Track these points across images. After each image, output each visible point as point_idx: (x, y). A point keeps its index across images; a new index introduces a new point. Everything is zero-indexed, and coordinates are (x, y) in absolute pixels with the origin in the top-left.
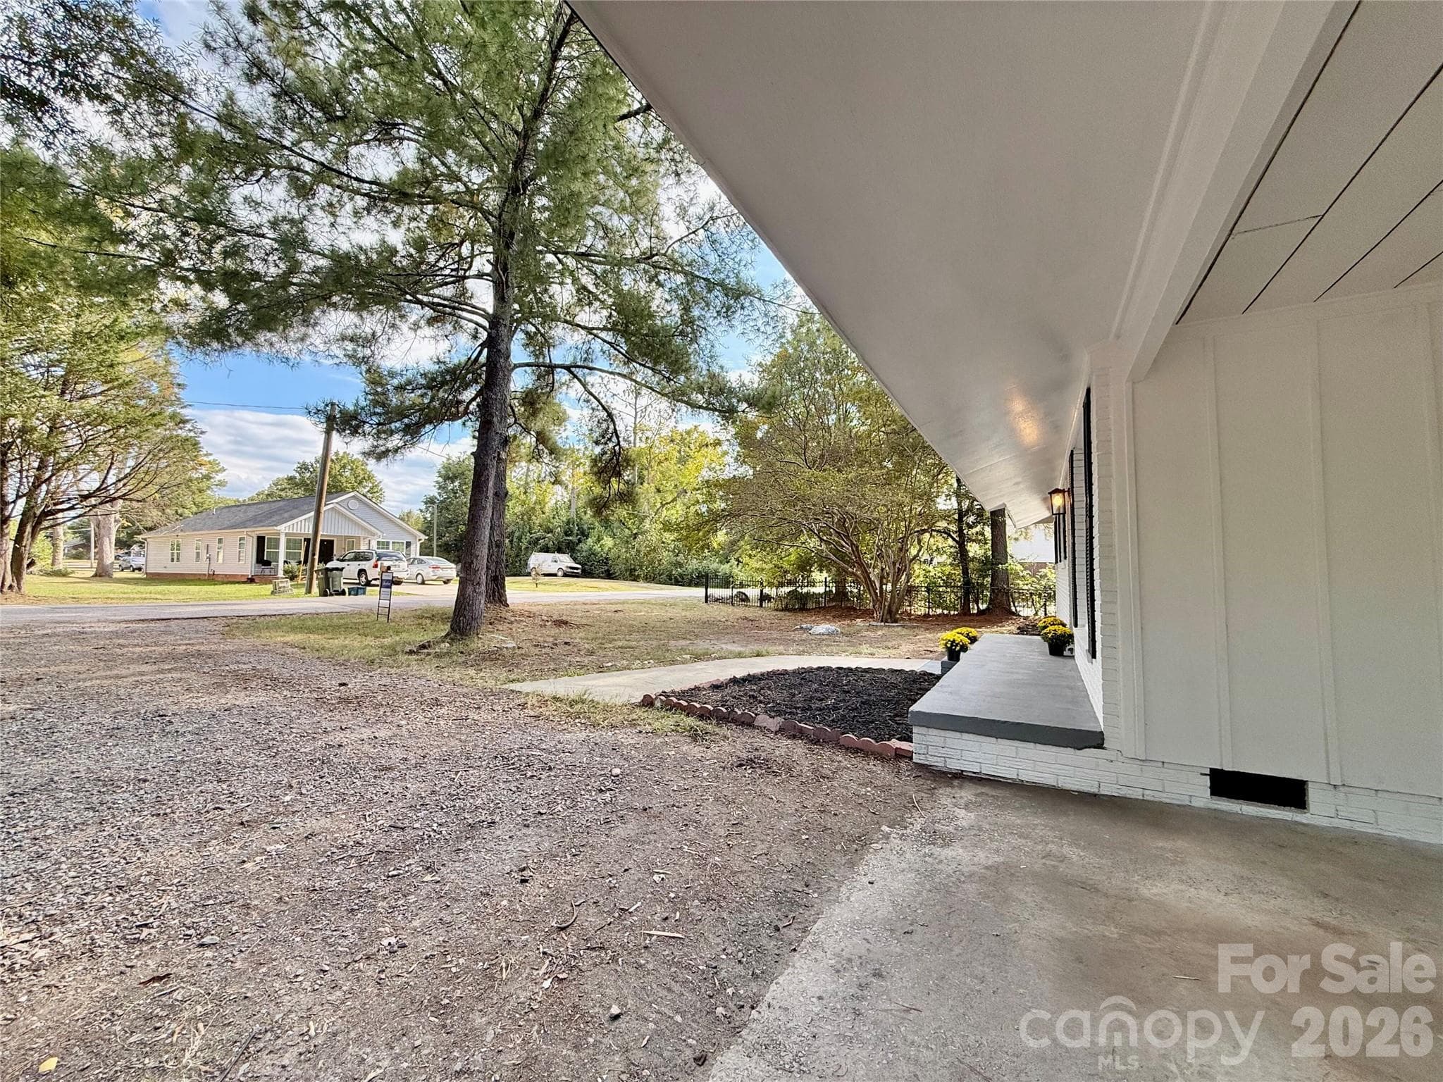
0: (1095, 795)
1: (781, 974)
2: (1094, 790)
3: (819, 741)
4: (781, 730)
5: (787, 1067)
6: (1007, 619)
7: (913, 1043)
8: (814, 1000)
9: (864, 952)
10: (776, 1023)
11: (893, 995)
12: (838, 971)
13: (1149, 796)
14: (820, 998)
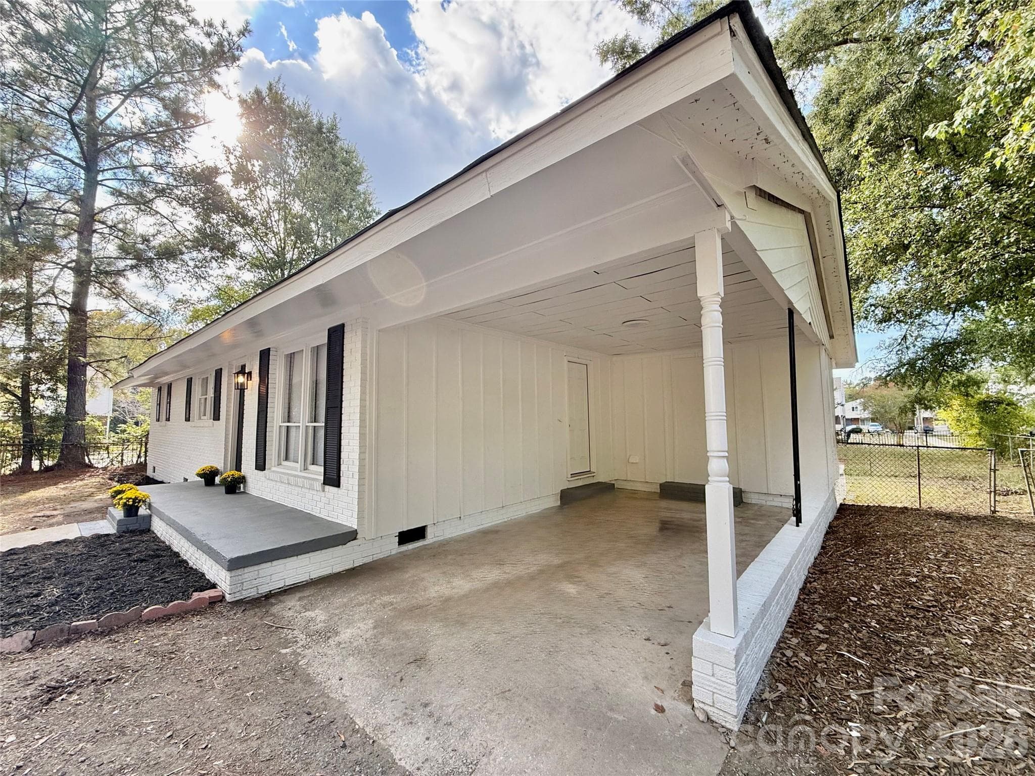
0: (353, 569)
1: (392, 756)
2: (351, 566)
3: (112, 629)
4: (34, 645)
5: (470, 770)
6: (84, 473)
7: (480, 708)
8: (427, 742)
9: (403, 705)
10: (435, 768)
11: (445, 704)
12: (411, 723)
13: (376, 557)
14: (428, 739)
